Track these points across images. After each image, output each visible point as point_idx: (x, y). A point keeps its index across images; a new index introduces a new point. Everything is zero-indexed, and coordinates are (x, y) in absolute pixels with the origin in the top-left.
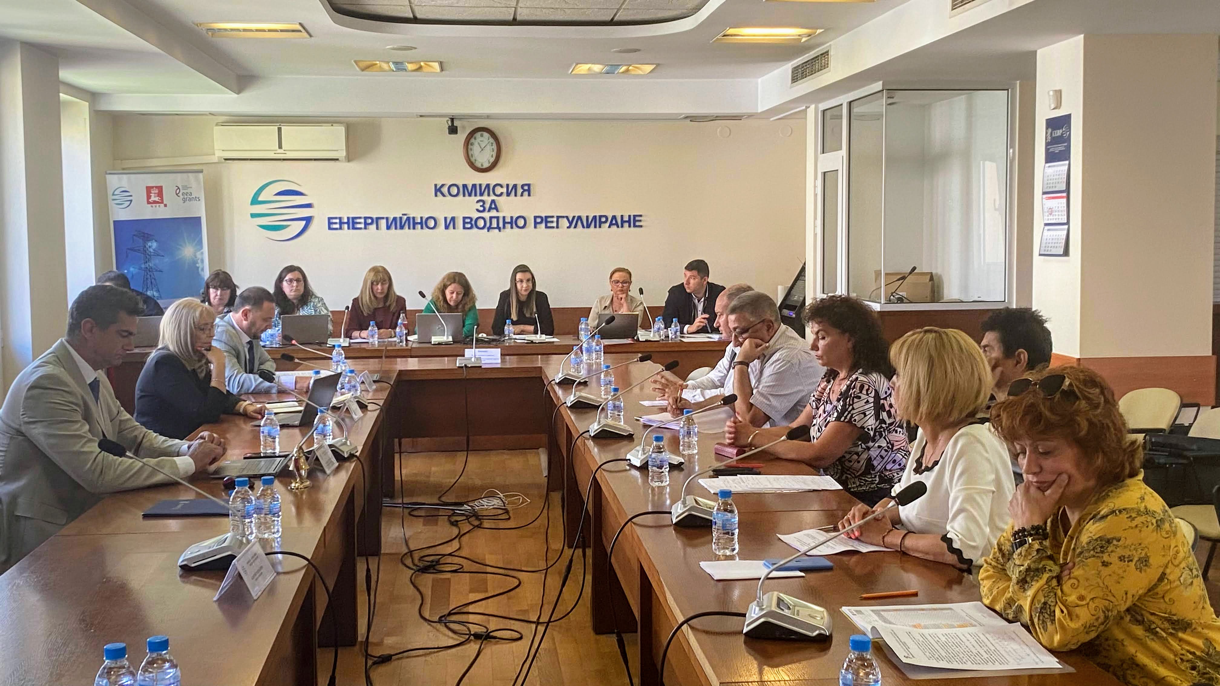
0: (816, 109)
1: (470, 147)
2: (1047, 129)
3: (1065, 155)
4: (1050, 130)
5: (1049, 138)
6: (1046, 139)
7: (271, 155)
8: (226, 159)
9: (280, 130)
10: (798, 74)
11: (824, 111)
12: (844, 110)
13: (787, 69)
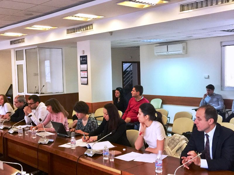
0: (14, 50)
2: (80, 58)
3: (86, 63)
4: (81, 58)
5: (81, 60)
6: (80, 59)
10: (12, 43)
11: (16, 51)
12: (24, 51)
13: (9, 41)
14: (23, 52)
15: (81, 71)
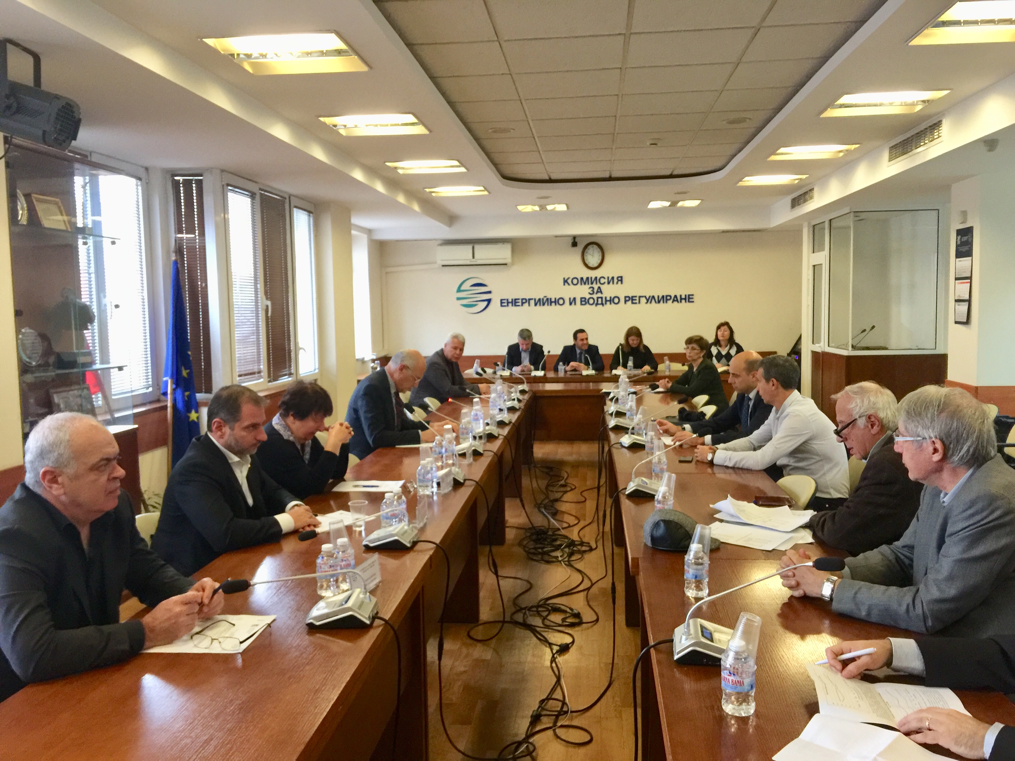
0: (808, 225)
1: (585, 254)
2: (957, 235)
3: (969, 253)
4: (959, 237)
6: (957, 242)
7: (468, 263)
8: (443, 266)
9: (473, 248)
10: (796, 202)
11: (814, 226)
12: (827, 225)
13: (788, 200)
14: (824, 229)
15: (956, 279)
